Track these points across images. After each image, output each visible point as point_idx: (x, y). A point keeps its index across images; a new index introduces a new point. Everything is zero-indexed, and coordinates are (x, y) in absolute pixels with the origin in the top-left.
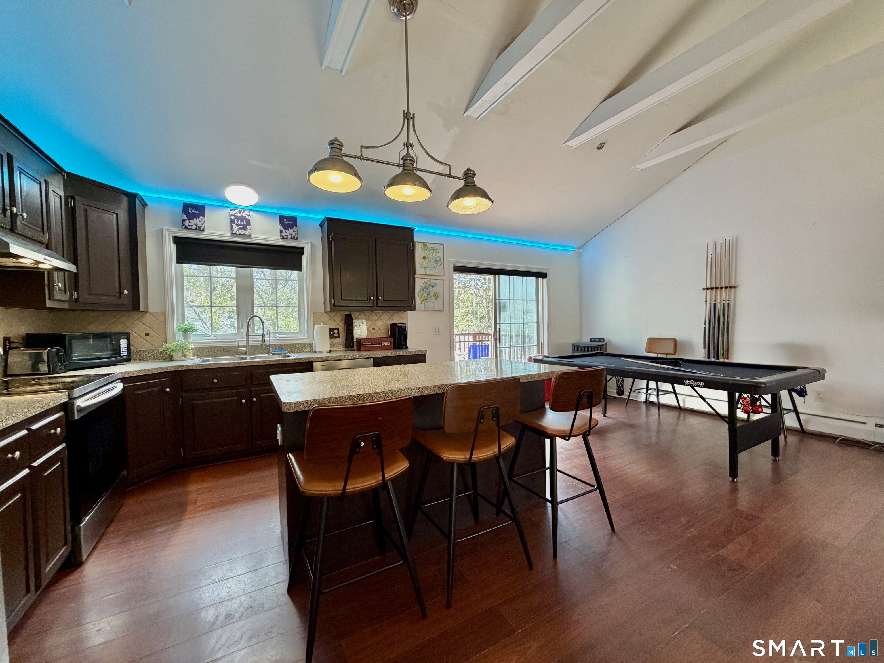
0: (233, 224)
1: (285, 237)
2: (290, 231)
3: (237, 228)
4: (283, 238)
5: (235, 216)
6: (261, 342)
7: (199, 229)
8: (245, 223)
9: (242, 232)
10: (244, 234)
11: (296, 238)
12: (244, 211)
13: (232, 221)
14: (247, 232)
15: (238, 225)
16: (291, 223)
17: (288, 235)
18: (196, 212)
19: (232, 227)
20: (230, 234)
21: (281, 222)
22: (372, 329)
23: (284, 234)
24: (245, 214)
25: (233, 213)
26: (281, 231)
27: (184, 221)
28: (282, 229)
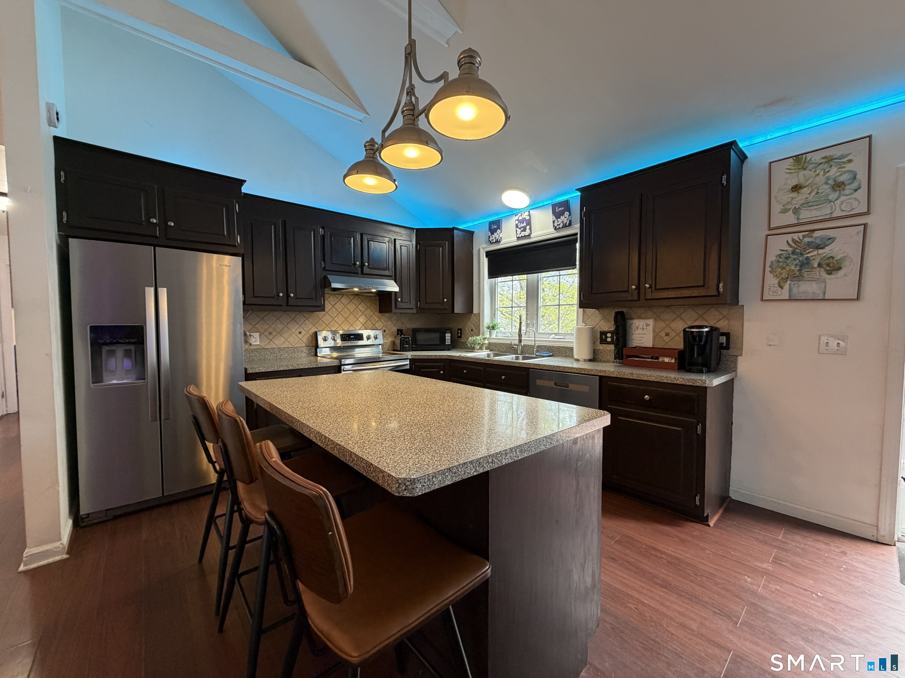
0: (517, 229)
1: (557, 227)
2: (562, 218)
3: (520, 231)
4: (555, 229)
5: (518, 220)
6: (518, 342)
7: (498, 242)
8: (525, 224)
9: (523, 234)
10: (525, 236)
11: (567, 224)
12: (524, 213)
13: (517, 226)
14: (527, 233)
15: (520, 229)
16: (563, 208)
17: (560, 225)
18: (495, 227)
19: (516, 230)
20: (516, 238)
21: (554, 212)
22: (664, 334)
23: (556, 224)
24: (525, 215)
25: (517, 218)
26: (554, 222)
27: (489, 237)
28: (555, 219)
